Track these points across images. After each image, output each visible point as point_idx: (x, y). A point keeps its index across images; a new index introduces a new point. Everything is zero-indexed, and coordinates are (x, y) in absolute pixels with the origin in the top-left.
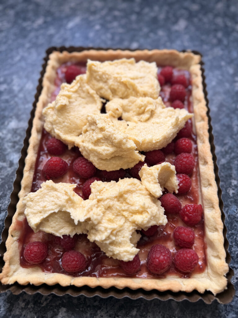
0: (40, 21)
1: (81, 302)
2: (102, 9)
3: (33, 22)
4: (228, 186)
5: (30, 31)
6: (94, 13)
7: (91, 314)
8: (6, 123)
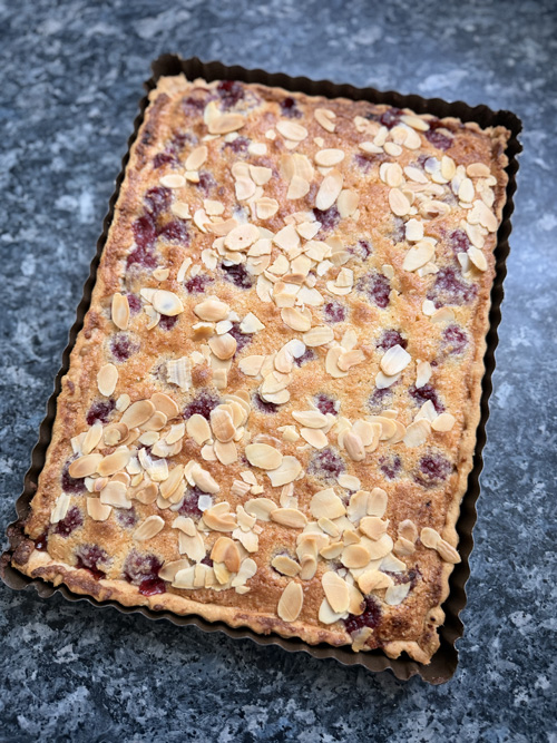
0: (368, 37)
1: (118, 700)
2: (531, 75)
4: (524, 681)
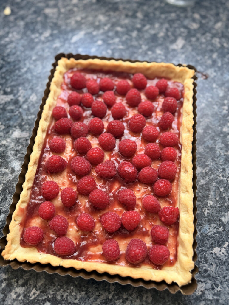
0: (47, 34)
1: (64, 299)
2: (105, 25)
3: (41, 34)
5: (37, 43)
6: (97, 28)
8: (11, 132)
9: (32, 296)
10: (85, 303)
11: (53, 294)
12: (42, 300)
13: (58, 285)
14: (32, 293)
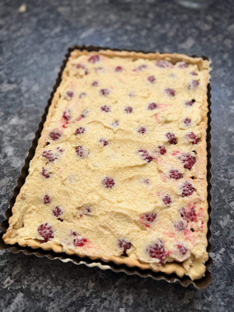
0: (57, 30)
1: (38, 291)
2: (115, 23)
3: (51, 30)
5: (47, 38)
6: (107, 26)
7: (44, 304)
8: (9, 119)
9: (5, 284)
10: (60, 298)
11: (28, 285)
12: (16, 290)
13: (34, 276)
14: (6, 281)
